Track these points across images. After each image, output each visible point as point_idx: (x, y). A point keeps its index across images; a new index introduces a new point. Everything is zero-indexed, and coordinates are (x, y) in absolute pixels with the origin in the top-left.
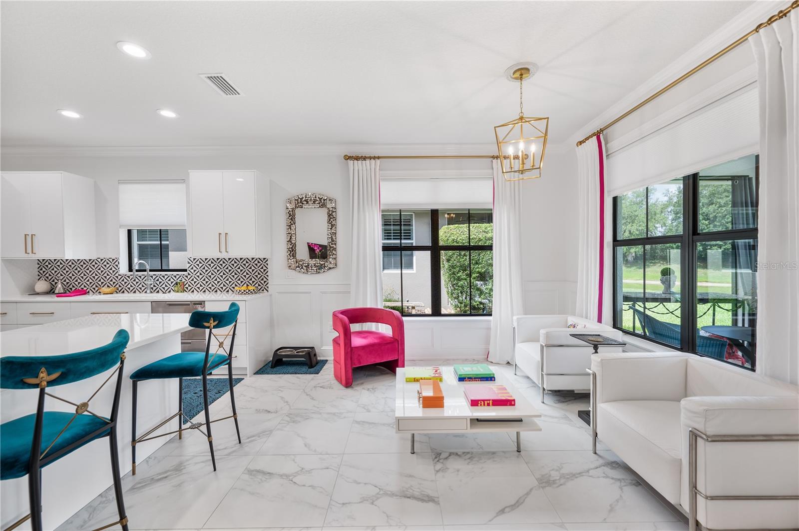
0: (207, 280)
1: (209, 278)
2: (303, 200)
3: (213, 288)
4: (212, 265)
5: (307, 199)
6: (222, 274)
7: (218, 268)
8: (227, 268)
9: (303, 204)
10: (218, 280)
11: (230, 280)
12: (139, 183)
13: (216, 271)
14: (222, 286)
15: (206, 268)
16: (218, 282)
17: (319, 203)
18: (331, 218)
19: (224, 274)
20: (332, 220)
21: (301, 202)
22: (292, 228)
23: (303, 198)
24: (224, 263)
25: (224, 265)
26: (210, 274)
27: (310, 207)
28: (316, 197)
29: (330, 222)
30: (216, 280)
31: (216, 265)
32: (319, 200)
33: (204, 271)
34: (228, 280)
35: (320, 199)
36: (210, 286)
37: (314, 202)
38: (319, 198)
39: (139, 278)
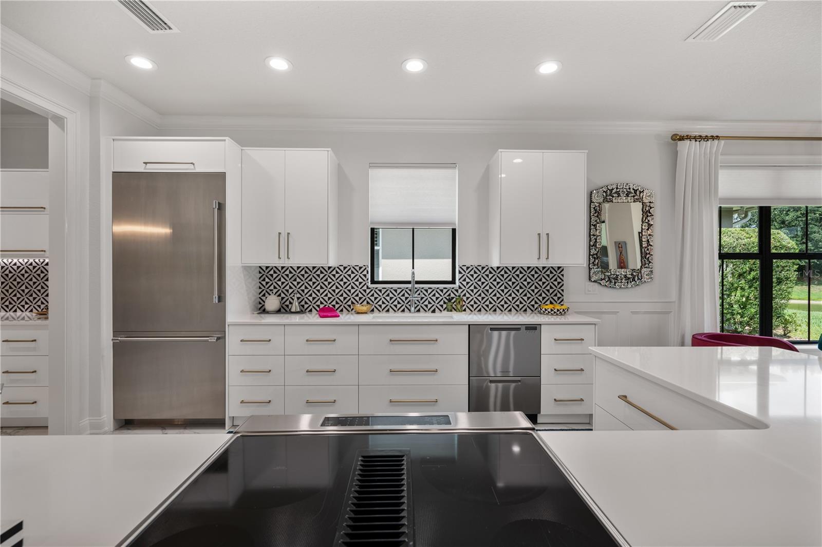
0: (483, 295)
1: (486, 292)
2: (614, 191)
3: (490, 306)
4: (490, 276)
5: (618, 190)
6: (503, 288)
7: (498, 280)
8: (510, 280)
9: (613, 197)
10: (498, 295)
11: (513, 295)
12: (397, 167)
13: (495, 283)
14: (503, 303)
15: (483, 280)
16: (498, 298)
17: (634, 196)
18: (648, 216)
19: (506, 288)
20: (649, 218)
21: (610, 194)
22: (598, 228)
23: (613, 189)
24: (506, 273)
25: (506, 276)
26: (487, 288)
27: (622, 201)
28: (630, 188)
29: (647, 221)
30: (495, 295)
31: (496, 276)
32: (633, 192)
33: (480, 283)
34: (510, 295)
35: (635, 191)
36: (487, 303)
37: (627, 195)
38: (633, 189)
39: (394, 292)
